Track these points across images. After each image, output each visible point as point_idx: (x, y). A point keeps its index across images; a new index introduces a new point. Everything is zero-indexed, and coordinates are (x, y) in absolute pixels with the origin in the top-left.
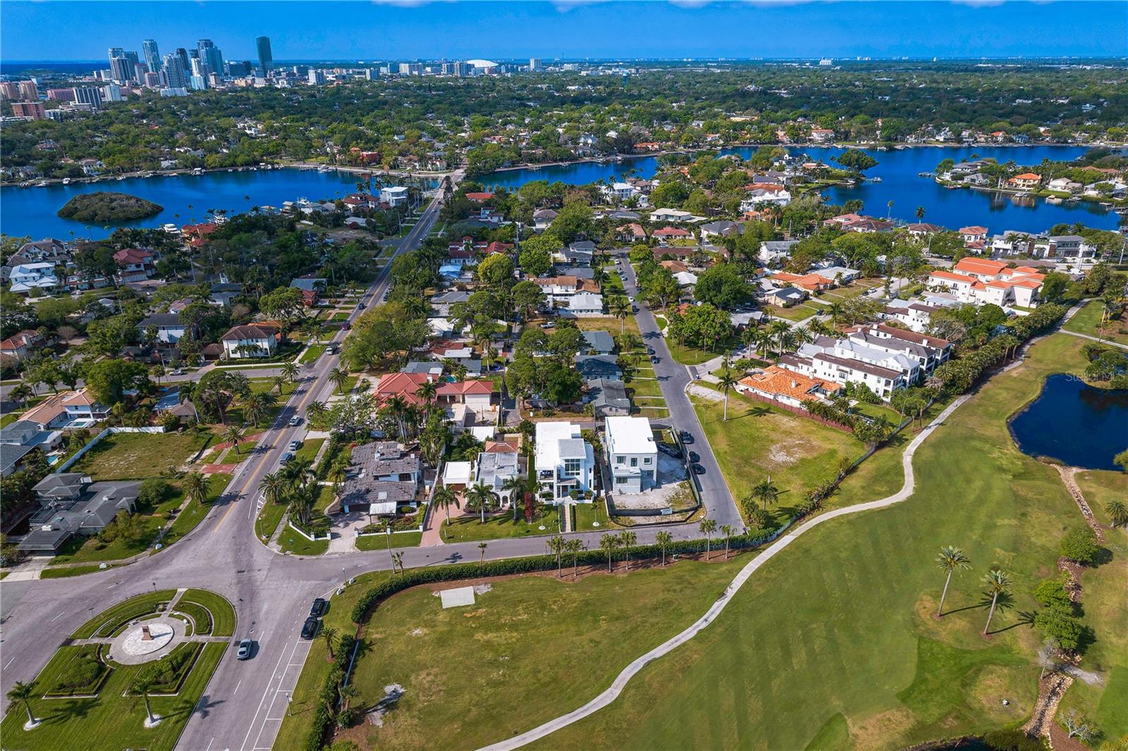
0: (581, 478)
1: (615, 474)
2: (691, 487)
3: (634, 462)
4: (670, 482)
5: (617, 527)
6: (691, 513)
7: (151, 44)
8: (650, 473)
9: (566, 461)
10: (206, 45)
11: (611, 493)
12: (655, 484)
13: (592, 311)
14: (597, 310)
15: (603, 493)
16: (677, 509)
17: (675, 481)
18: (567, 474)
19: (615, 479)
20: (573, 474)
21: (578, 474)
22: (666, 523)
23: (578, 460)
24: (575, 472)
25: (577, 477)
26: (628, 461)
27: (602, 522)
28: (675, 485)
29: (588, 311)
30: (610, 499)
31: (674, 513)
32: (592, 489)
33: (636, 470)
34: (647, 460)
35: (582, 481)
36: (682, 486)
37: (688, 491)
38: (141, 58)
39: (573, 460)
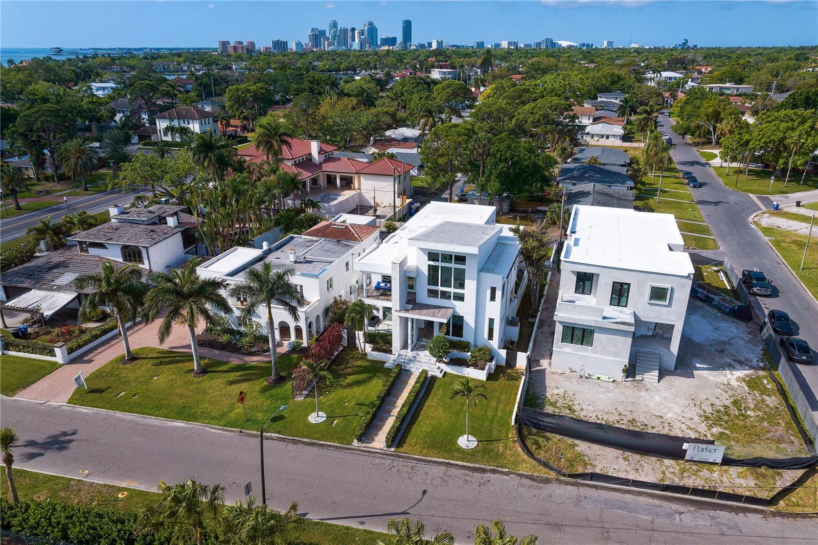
0: (466, 310)
1: (563, 314)
2: (783, 393)
3: (620, 293)
4: (717, 366)
5: (527, 465)
6: (790, 476)
7: (333, 24)
8: (662, 332)
9: (432, 256)
10: (369, 24)
11: (544, 363)
12: (671, 363)
13: (608, 137)
14: (614, 136)
15: (522, 359)
16: (739, 452)
17: (731, 367)
18: (433, 293)
19: (559, 329)
20: (445, 295)
21: (460, 298)
22: (696, 491)
23: (461, 259)
24: (452, 290)
25: (457, 304)
26: (604, 288)
27: (487, 441)
28: (734, 377)
29: (602, 136)
30: (535, 378)
31: (727, 461)
32: (495, 343)
33: (624, 314)
34: (658, 294)
35: (470, 320)
36: (752, 384)
37: (773, 401)
38: (327, 35)
39: (447, 257)
